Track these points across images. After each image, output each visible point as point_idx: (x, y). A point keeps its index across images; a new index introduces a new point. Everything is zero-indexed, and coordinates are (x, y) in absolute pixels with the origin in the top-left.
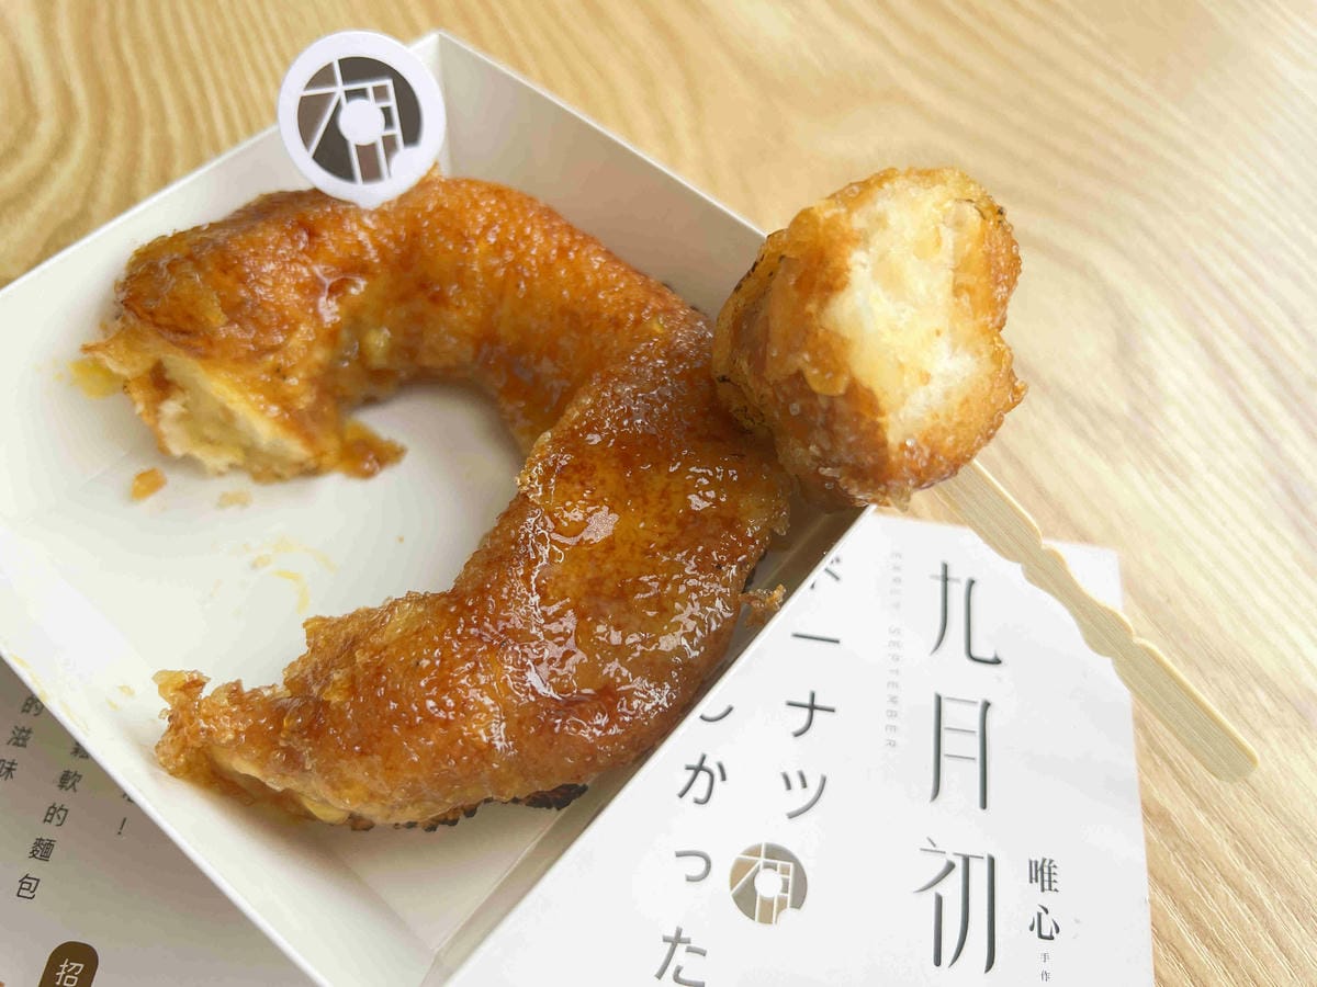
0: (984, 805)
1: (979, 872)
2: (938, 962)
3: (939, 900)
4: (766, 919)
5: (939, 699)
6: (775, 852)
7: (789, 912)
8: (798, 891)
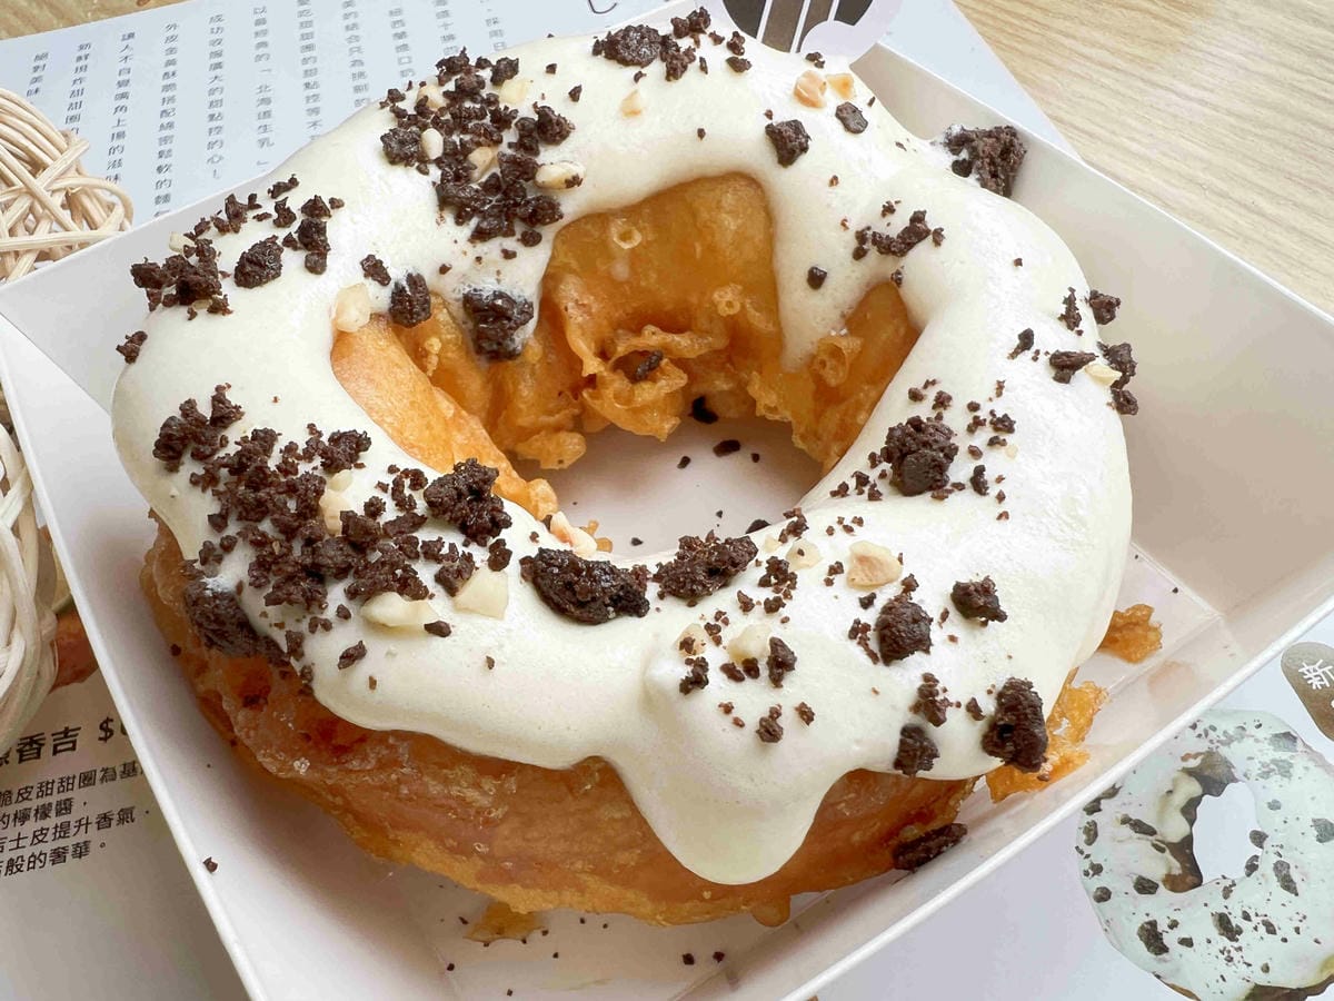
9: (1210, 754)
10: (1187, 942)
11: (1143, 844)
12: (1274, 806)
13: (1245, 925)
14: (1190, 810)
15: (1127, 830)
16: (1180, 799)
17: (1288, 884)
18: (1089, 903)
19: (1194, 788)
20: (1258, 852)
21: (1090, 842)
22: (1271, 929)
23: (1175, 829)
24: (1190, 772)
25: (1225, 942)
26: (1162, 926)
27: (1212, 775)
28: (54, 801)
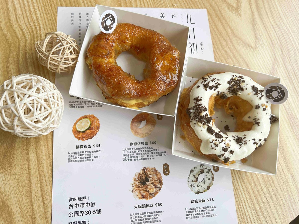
0: (195, 38)
1: (195, 45)
2: (192, 53)
3: (191, 48)
9: (203, 170)
10: (194, 187)
11: (194, 177)
12: (206, 176)
13: (199, 186)
14: (199, 175)
15: (193, 176)
16: (198, 174)
17: (204, 183)
18: (187, 182)
19: (200, 173)
20: (203, 180)
21: (189, 176)
22: (201, 187)
23: (197, 176)
24: (200, 171)
25: (197, 187)
26: (193, 185)
27: (202, 172)
28: (89, 154)
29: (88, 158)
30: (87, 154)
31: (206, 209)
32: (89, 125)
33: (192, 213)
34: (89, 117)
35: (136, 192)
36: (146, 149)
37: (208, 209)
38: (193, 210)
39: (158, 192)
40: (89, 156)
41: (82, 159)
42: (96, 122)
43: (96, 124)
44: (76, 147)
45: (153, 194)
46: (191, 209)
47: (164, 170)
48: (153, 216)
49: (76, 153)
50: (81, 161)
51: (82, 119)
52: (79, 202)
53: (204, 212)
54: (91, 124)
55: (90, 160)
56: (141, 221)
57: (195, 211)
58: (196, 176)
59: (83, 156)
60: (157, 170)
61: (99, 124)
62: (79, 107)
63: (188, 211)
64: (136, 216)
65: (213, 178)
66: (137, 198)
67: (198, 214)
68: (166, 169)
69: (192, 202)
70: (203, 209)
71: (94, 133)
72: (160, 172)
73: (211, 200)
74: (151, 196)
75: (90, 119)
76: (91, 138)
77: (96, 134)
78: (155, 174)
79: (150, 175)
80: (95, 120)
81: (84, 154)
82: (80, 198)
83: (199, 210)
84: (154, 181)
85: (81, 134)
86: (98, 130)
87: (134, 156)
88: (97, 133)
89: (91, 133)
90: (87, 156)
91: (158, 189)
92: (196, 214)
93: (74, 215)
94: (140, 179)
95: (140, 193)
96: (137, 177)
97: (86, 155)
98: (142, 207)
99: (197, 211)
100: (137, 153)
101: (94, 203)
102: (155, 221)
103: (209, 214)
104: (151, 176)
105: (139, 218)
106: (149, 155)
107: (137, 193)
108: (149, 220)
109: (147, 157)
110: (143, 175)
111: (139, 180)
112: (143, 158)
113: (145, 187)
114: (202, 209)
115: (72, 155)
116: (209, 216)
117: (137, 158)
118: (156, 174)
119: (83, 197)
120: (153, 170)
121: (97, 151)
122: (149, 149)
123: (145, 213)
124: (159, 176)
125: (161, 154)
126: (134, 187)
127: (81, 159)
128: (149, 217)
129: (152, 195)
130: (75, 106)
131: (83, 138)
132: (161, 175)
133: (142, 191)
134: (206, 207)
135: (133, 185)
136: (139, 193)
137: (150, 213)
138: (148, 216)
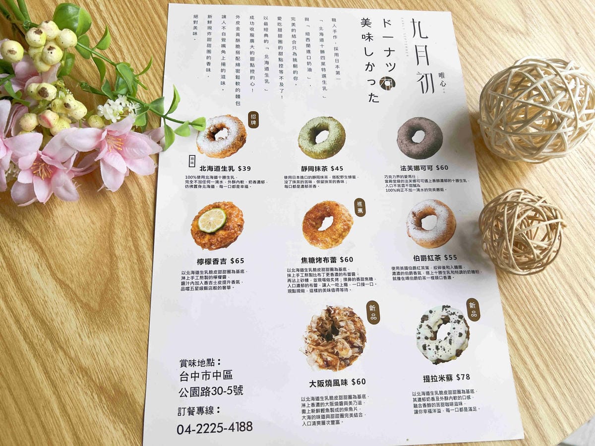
0: (428, 64)
1: (429, 77)
2: (423, 93)
3: (422, 82)
4: (388, 89)
5: (416, 46)
6: (388, 78)
7: (392, 88)
8: (394, 84)
9: (447, 316)
10: (430, 349)
11: (429, 330)
12: (454, 328)
13: (441, 348)
14: (439, 326)
15: (427, 327)
16: (438, 324)
17: (450, 343)
18: (416, 339)
19: (441, 322)
20: (448, 336)
21: (420, 328)
22: (444, 350)
23: (435, 329)
24: (442, 319)
25: (436, 350)
26: (427, 346)
27: (446, 320)
28: (222, 275)
29: (220, 283)
30: (218, 275)
31: (455, 395)
32: (223, 221)
33: (426, 402)
34: (223, 206)
35: (312, 353)
36: (332, 272)
37: (459, 395)
38: (428, 396)
39: (357, 356)
40: (222, 280)
41: (208, 285)
42: (237, 216)
43: (236, 220)
44: (198, 262)
45: (346, 359)
46: (423, 393)
47: (369, 314)
48: (346, 403)
49: (197, 272)
50: (206, 288)
51: (210, 209)
52: (199, 370)
53: (451, 401)
54: (227, 220)
55: (224, 288)
56: (323, 414)
57: (433, 399)
58: (434, 327)
59: (210, 280)
60: (355, 312)
61: (242, 220)
62: (204, 187)
63: (417, 397)
64: (312, 402)
65: (468, 333)
66: (315, 366)
67: (438, 404)
68: (372, 312)
69: (427, 379)
70: (449, 396)
71: (233, 237)
72: (360, 317)
73: (465, 377)
74: (343, 363)
75: (224, 209)
76: (226, 246)
77: (235, 239)
78: (351, 320)
79: (341, 321)
80: (235, 213)
81: (213, 275)
82: (203, 361)
83: (440, 396)
84: (348, 333)
85: (208, 237)
86: (241, 231)
87: (309, 283)
88: (237, 237)
89: (226, 236)
90: (218, 280)
91: (357, 350)
92: (433, 404)
93: (188, 395)
94: (320, 328)
95: (321, 356)
96: (314, 325)
97: (215, 277)
98: (325, 384)
99: (435, 399)
100: (315, 277)
101: (229, 372)
102: (351, 415)
103: (461, 407)
104: (342, 324)
105: (318, 408)
106: (339, 282)
107: (315, 356)
108: (339, 413)
109: (335, 287)
110: (327, 322)
111: (318, 331)
112: (326, 288)
113: (331, 344)
114: (446, 395)
115: (190, 276)
116: (461, 410)
117: (316, 288)
118: (354, 321)
119: (209, 360)
120: (347, 312)
121: (238, 272)
122: (338, 272)
123: (331, 398)
124: (359, 325)
125: (362, 282)
126: (308, 343)
127: (206, 286)
128: (339, 407)
129: (345, 362)
130: (197, 184)
131: (211, 244)
132: (364, 323)
133: (326, 354)
134: (454, 392)
135: (308, 341)
136: (319, 358)
137: (341, 397)
138: (337, 404)
